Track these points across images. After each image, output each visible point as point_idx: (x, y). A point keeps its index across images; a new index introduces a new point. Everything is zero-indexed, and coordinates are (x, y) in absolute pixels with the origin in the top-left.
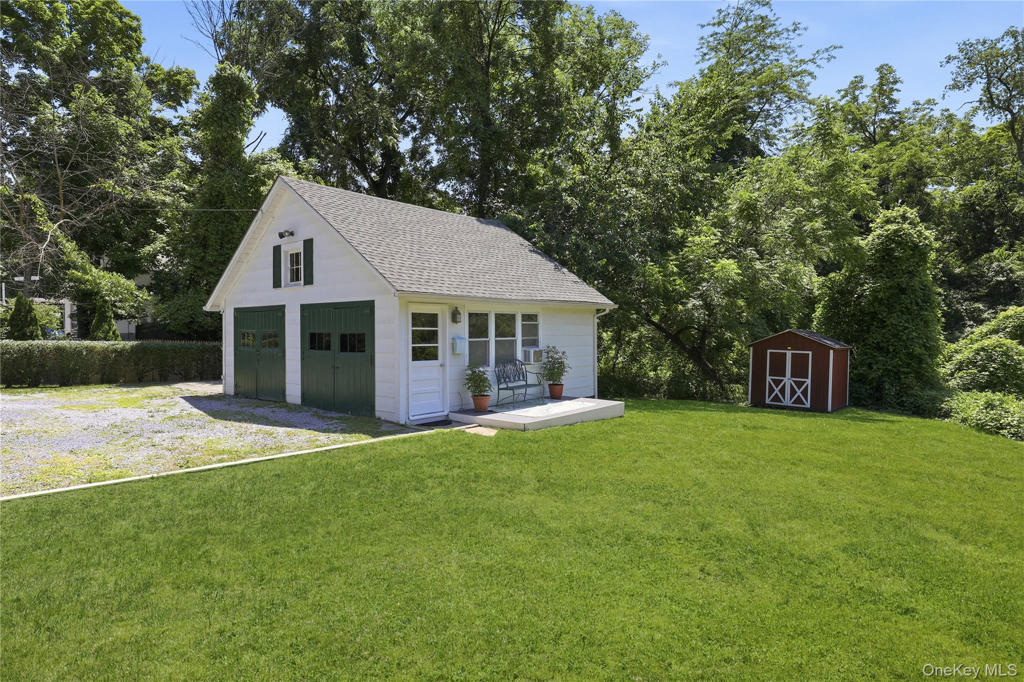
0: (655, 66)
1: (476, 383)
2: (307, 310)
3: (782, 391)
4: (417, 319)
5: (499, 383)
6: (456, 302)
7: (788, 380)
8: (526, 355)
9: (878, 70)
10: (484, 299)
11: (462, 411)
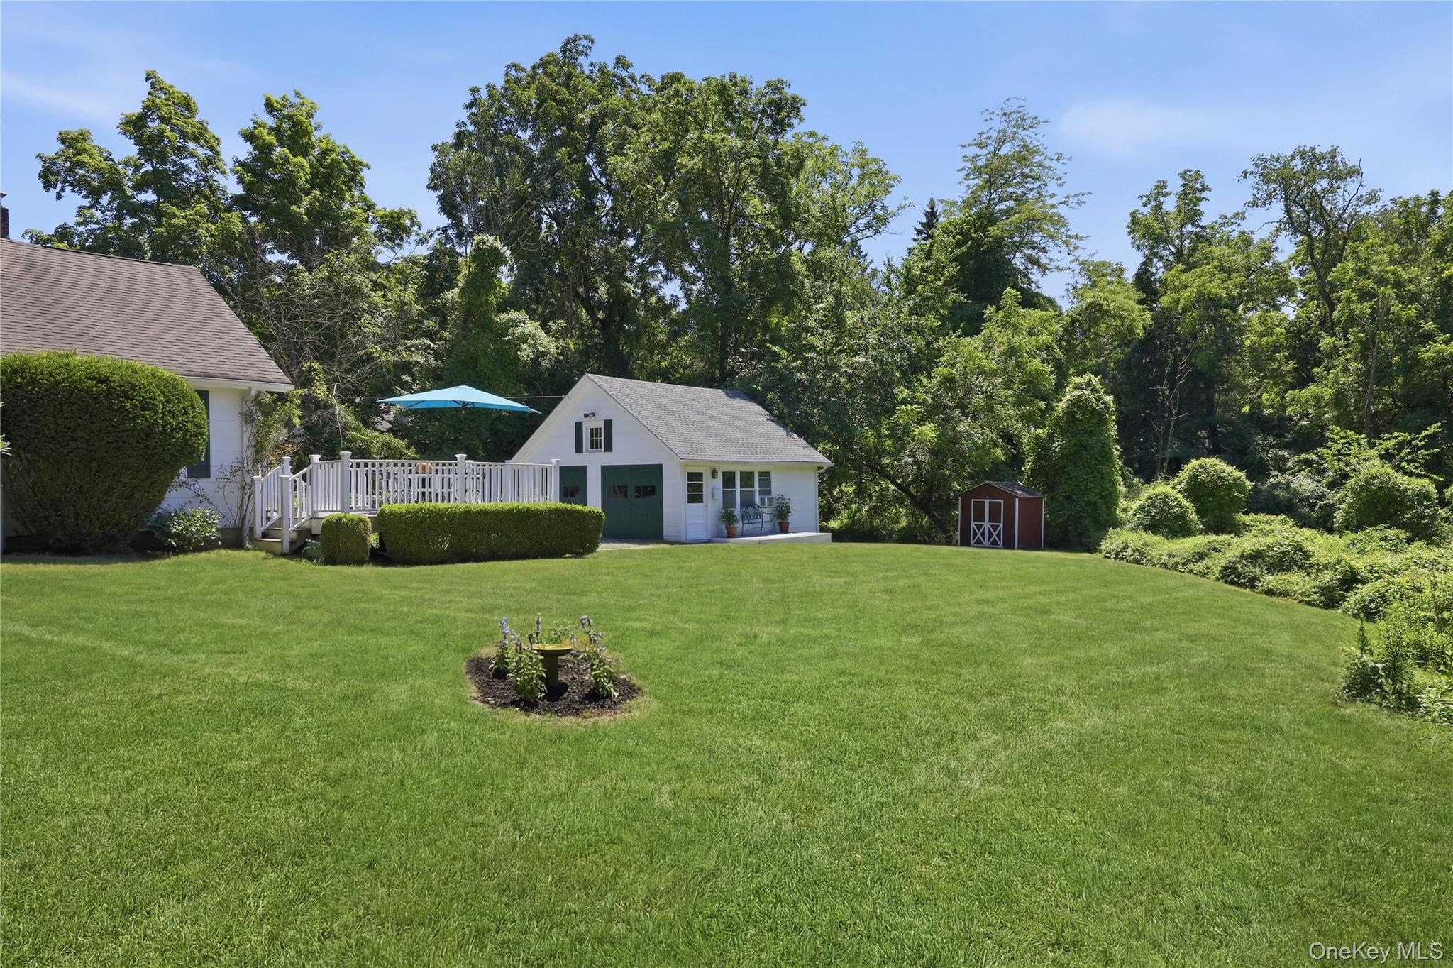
0: (902, 207)
1: (728, 518)
2: (607, 471)
3: (983, 534)
4: (692, 476)
5: (743, 519)
6: (715, 465)
7: (987, 525)
8: (762, 501)
9: (1181, 175)
10: (732, 463)
11: (719, 536)
